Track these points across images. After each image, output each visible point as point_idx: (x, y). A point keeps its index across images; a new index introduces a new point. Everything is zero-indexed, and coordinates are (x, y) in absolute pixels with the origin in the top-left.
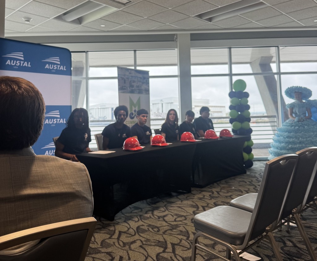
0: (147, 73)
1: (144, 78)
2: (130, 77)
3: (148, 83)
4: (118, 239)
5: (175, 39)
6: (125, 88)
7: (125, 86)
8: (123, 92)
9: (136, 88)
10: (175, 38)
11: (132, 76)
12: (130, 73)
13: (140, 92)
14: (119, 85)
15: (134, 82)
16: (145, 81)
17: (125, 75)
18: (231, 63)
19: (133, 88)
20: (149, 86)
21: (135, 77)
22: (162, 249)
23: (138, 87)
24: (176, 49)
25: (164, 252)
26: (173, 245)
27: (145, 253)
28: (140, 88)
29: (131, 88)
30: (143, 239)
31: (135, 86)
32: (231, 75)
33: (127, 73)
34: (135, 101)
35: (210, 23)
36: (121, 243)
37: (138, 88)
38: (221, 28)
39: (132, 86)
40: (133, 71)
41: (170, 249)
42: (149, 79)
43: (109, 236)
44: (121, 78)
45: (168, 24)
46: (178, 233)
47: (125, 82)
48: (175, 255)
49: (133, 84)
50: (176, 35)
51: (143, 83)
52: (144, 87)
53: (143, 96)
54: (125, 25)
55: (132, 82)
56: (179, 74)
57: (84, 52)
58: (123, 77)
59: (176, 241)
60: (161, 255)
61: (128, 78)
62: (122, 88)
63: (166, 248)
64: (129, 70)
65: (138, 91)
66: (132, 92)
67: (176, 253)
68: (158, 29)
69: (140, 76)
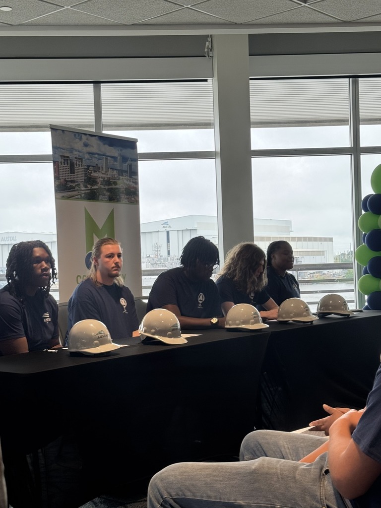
0: (131, 144)
1: (124, 159)
2: (87, 156)
3: (133, 173)
5: (206, 50)
6: (74, 185)
7: (73, 182)
8: (69, 198)
9: (103, 187)
10: (208, 48)
11: (91, 153)
12: (86, 145)
13: (113, 197)
14: (57, 177)
15: (97, 168)
16: (125, 166)
17: (71, 150)
18: (357, 122)
19: (96, 187)
20: (137, 183)
21: (98, 154)
23: (108, 182)
24: (210, 80)
28: (114, 186)
29: (89, 186)
31: (99, 180)
32: (356, 151)
33: (78, 145)
34: (101, 222)
35: (303, 4)
37: (107, 187)
38: (333, 20)
39: (90, 180)
40: (93, 138)
42: (136, 160)
44: (63, 157)
45: (189, 6)
47: (72, 171)
49: (94, 174)
50: (209, 39)
51: (121, 172)
52: (123, 183)
53: (121, 207)
54: (69, 7)
55: (91, 168)
56: (218, 149)
58: (67, 154)
61: (80, 159)
62: (64, 187)
64: (84, 137)
65: (108, 194)
66: (92, 196)
68: (162, 20)
69: (114, 152)
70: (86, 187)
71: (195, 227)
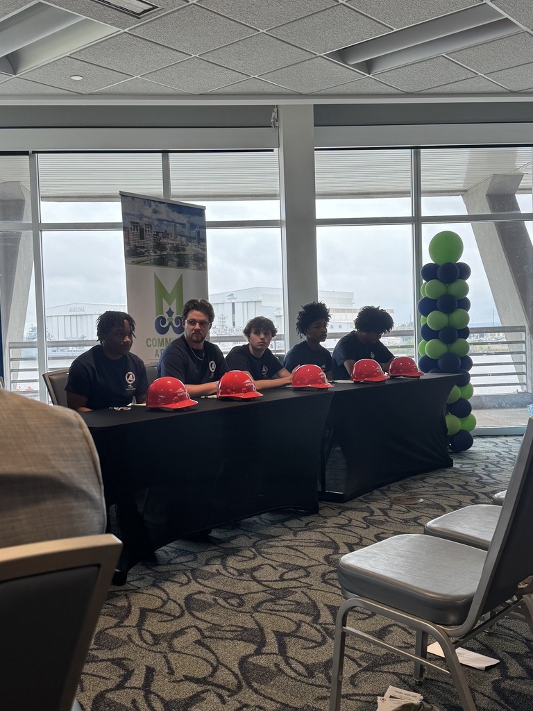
0: (200, 212)
1: (193, 226)
2: (156, 223)
3: (202, 240)
4: (140, 626)
5: (272, 121)
6: (143, 250)
7: (143, 247)
8: (138, 263)
9: (171, 253)
10: (274, 119)
11: (160, 220)
12: (155, 212)
13: (182, 263)
14: (127, 243)
15: (166, 235)
16: (193, 233)
17: (141, 216)
18: (417, 193)
19: (165, 253)
20: (205, 250)
21: (167, 221)
22: (252, 648)
23: (177, 248)
24: (276, 150)
25: (258, 652)
26: (280, 636)
27: (211, 658)
28: (182, 253)
29: (158, 252)
30: (202, 625)
31: (169, 246)
32: (417, 220)
33: (148, 212)
34: (170, 287)
35: (367, 75)
36: (148, 637)
37: (175, 253)
38: (396, 91)
39: (160, 246)
40: (163, 205)
41: (272, 645)
42: (204, 228)
43: (116, 621)
44: (132, 223)
45: (256, 76)
46: (291, 607)
47: (142, 237)
48: (287, 659)
49: (163, 241)
50: (276, 110)
51: (189, 239)
52: (191, 249)
53: (190, 273)
54: (138, 77)
55: (160, 235)
56: (284, 218)
57: (26, 153)
58: (137, 221)
59: (287, 626)
60: (250, 660)
61: (150, 226)
62: (134, 253)
63: (262, 643)
64: (153, 203)
65: (176, 259)
66: (161, 262)
67: (289, 654)
68: (229, 90)
69: (182, 219)
70: (155, 253)
71: (260, 298)
